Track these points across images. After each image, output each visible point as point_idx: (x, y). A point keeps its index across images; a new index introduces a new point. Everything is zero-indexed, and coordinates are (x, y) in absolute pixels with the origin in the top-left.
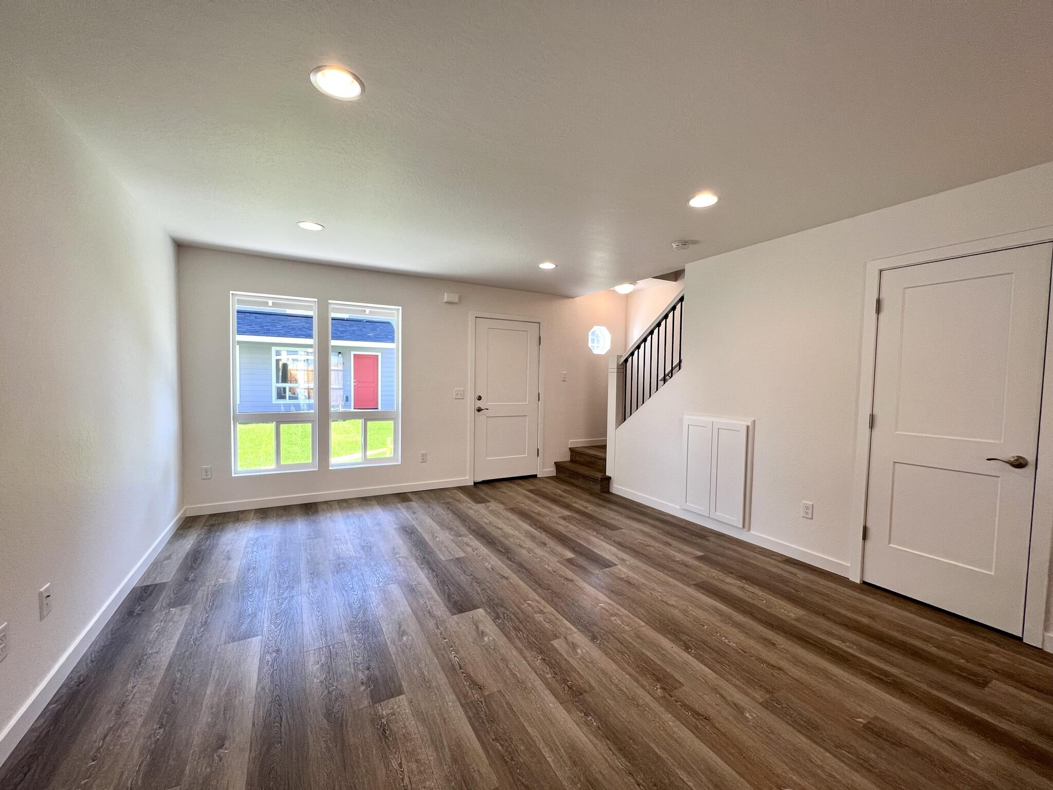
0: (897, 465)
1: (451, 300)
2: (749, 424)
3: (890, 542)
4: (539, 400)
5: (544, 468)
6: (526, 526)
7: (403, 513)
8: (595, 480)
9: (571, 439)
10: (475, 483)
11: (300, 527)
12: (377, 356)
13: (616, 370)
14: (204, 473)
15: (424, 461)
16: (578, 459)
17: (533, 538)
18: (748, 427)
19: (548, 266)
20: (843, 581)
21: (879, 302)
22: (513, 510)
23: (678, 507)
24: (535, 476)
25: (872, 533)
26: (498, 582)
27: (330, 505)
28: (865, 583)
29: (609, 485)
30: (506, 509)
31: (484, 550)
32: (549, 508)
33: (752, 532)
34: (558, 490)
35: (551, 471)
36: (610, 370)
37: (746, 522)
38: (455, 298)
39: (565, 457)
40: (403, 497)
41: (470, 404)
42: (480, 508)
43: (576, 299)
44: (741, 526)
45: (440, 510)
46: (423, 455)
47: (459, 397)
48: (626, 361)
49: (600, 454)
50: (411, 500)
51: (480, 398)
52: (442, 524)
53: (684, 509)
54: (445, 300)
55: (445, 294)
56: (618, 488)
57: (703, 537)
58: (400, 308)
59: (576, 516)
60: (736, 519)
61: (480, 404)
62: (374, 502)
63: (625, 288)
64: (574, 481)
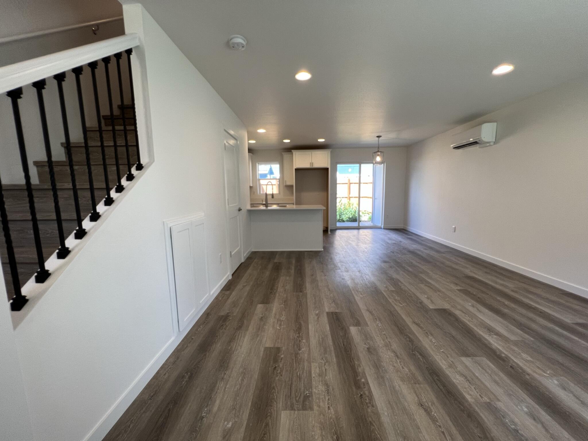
26: (422, 322)
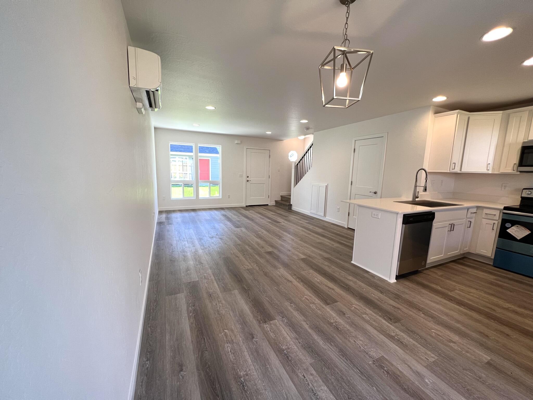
0: (356, 195)
1: (238, 143)
2: (327, 185)
3: (353, 216)
4: (269, 178)
5: (271, 202)
6: (260, 216)
7: (223, 212)
8: (286, 205)
9: (282, 192)
10: (246, 206)
11: (193, 214)
12: (209, 160)
13: (294, 168)
14: (163, 198)
15: (229, 197)
16: (283, 199)
17: (261, 218)
18: (326, 186)
19: (269, 133)
20: (343, 228)
21: (354, 149)
22: (257, 212)
23: (309, 212)
24: (268, 205)
25: (350, 214)
27: (200, 210)
28: (348, 228)
29: (291, 207)
30: (255, 212)
31: (245, 219)
32: (269, 213)
33: (326, 217)
34: (274, 208)
35: (274, 203)
36: (292, 168)
37: (325, 215)
38: (239, 142)
39: (279, 199)
40: (222, 209)
41: (245, 179)
42: (247, 212)
43: (284, 141)
44: (323, 216)
45: (235, 212)
46: (229, 196)
47: (241, 176)
48: (298, 164)
49: (290, 197)
50: (225, 209)
51: (248, 177)
52: (234, 215)
53: (311, 213)
54: (236, 143)
55: (236, 141)
56: (294, 208)
57: (313, 219)
58: (221, 146)
59: (277, 214)
60: (322, 214)
61: (248, 179)
62: (213, 209)
63: (302, 137)
64: (281, 207)
